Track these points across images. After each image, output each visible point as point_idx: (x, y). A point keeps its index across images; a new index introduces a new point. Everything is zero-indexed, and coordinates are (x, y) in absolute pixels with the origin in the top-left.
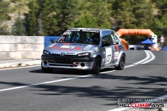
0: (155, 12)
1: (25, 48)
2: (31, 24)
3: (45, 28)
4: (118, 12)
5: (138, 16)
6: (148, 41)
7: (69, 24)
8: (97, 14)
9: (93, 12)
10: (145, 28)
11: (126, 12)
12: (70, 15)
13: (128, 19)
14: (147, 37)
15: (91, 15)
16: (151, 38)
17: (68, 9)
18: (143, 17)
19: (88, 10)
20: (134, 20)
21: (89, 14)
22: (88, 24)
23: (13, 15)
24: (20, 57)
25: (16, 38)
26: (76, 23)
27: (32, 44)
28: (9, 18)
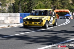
0: (71, 2)
1: (11, 18)
2: (16, 8)
3: (22, 10)
4: (54, 2)
5: (63, 4)
6: (68, 15)
7: (33, 8)
8: (45, 3)
9: (43, 2)
10: (66, 9)
11: (58, 2)
12: (33, 4)
13: (59, 5)
14: (67, 13)
15: (42, 4)
16: (69, 14)
17: (32, 1)
18: (65, 4)
19: (41, 1)
20: (61, 5)
21: (41, 3)
22: (41, 7)
23: (8, 4)
24: (9, 23)
25: (7, 14)
26: (36, 7)
27: (14, 17)
28: (6, 6)
